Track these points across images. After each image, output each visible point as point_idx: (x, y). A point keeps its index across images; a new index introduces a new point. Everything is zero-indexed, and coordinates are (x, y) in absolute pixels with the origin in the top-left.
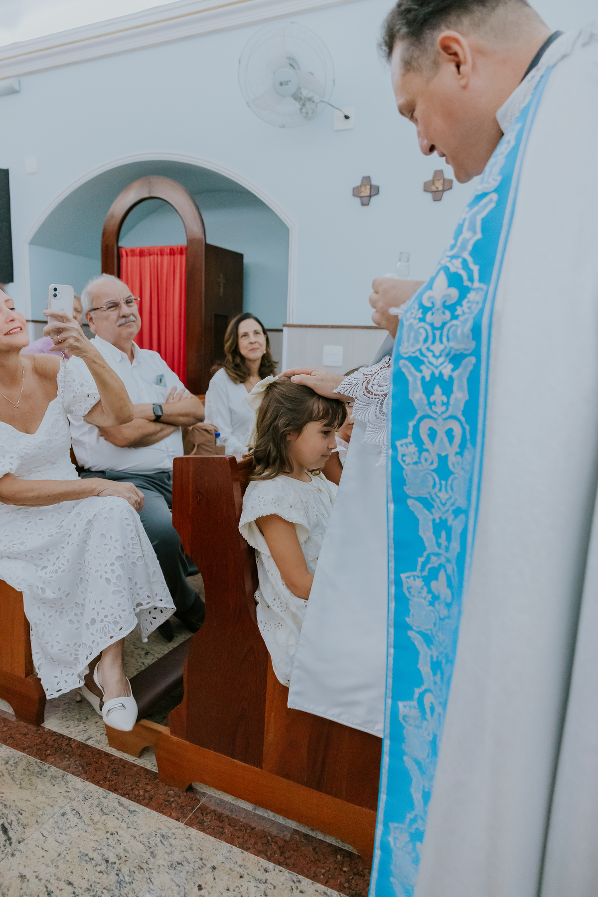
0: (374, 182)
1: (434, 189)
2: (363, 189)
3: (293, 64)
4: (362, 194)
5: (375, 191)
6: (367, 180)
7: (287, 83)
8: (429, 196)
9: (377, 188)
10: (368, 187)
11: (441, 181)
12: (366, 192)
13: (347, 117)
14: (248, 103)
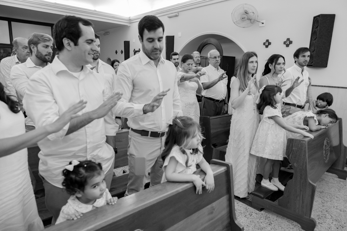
0: (270, 41)
1: (286, 43)
2: (266, 43)
3: (246, 13)
4: (266, 45)
5: (270, 44)
6: (267, 41)
7: (244, 18)
8: (285, 45)
9: (271, 43)
10: (268, 43)
11: (289, 42)
12: (267, 44)
13: (263, 23)
14: (234, 23)
